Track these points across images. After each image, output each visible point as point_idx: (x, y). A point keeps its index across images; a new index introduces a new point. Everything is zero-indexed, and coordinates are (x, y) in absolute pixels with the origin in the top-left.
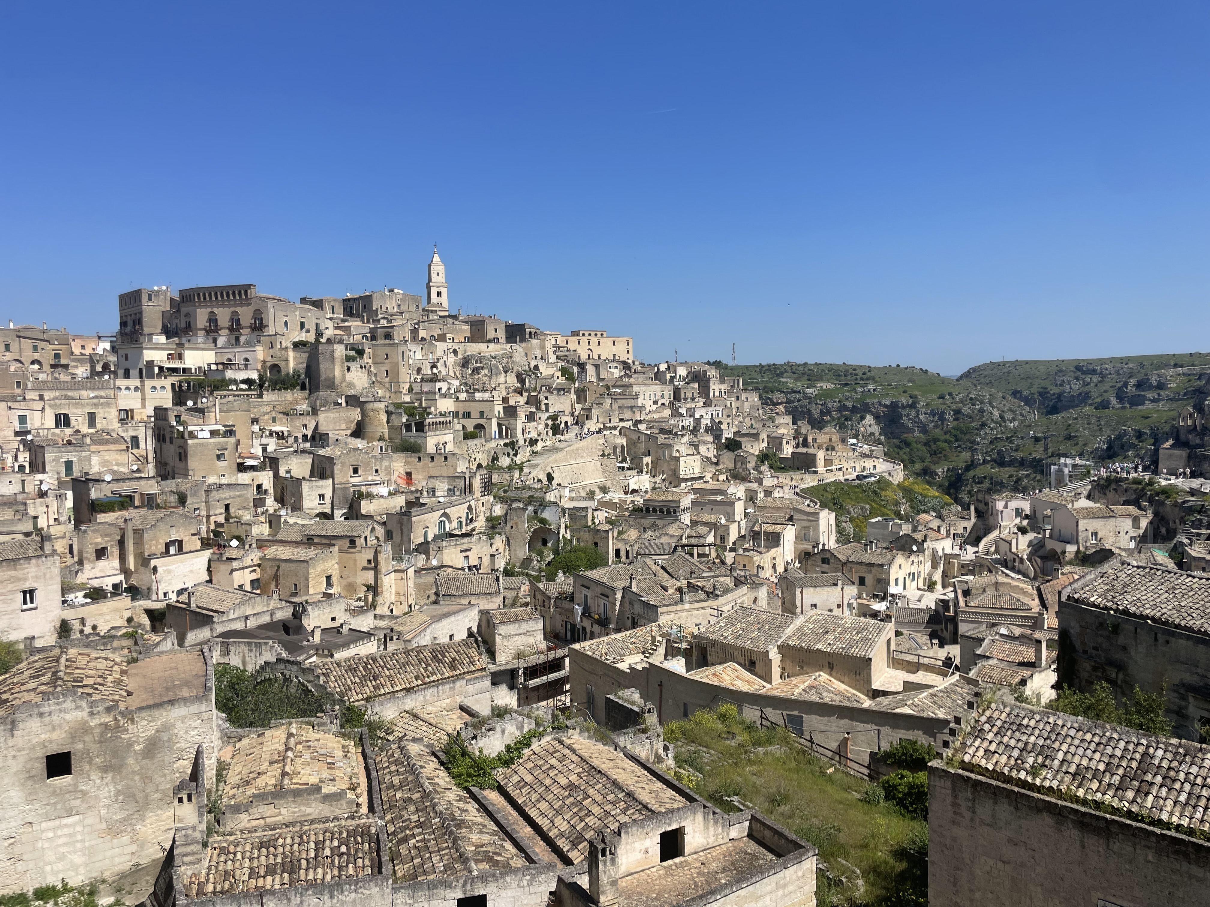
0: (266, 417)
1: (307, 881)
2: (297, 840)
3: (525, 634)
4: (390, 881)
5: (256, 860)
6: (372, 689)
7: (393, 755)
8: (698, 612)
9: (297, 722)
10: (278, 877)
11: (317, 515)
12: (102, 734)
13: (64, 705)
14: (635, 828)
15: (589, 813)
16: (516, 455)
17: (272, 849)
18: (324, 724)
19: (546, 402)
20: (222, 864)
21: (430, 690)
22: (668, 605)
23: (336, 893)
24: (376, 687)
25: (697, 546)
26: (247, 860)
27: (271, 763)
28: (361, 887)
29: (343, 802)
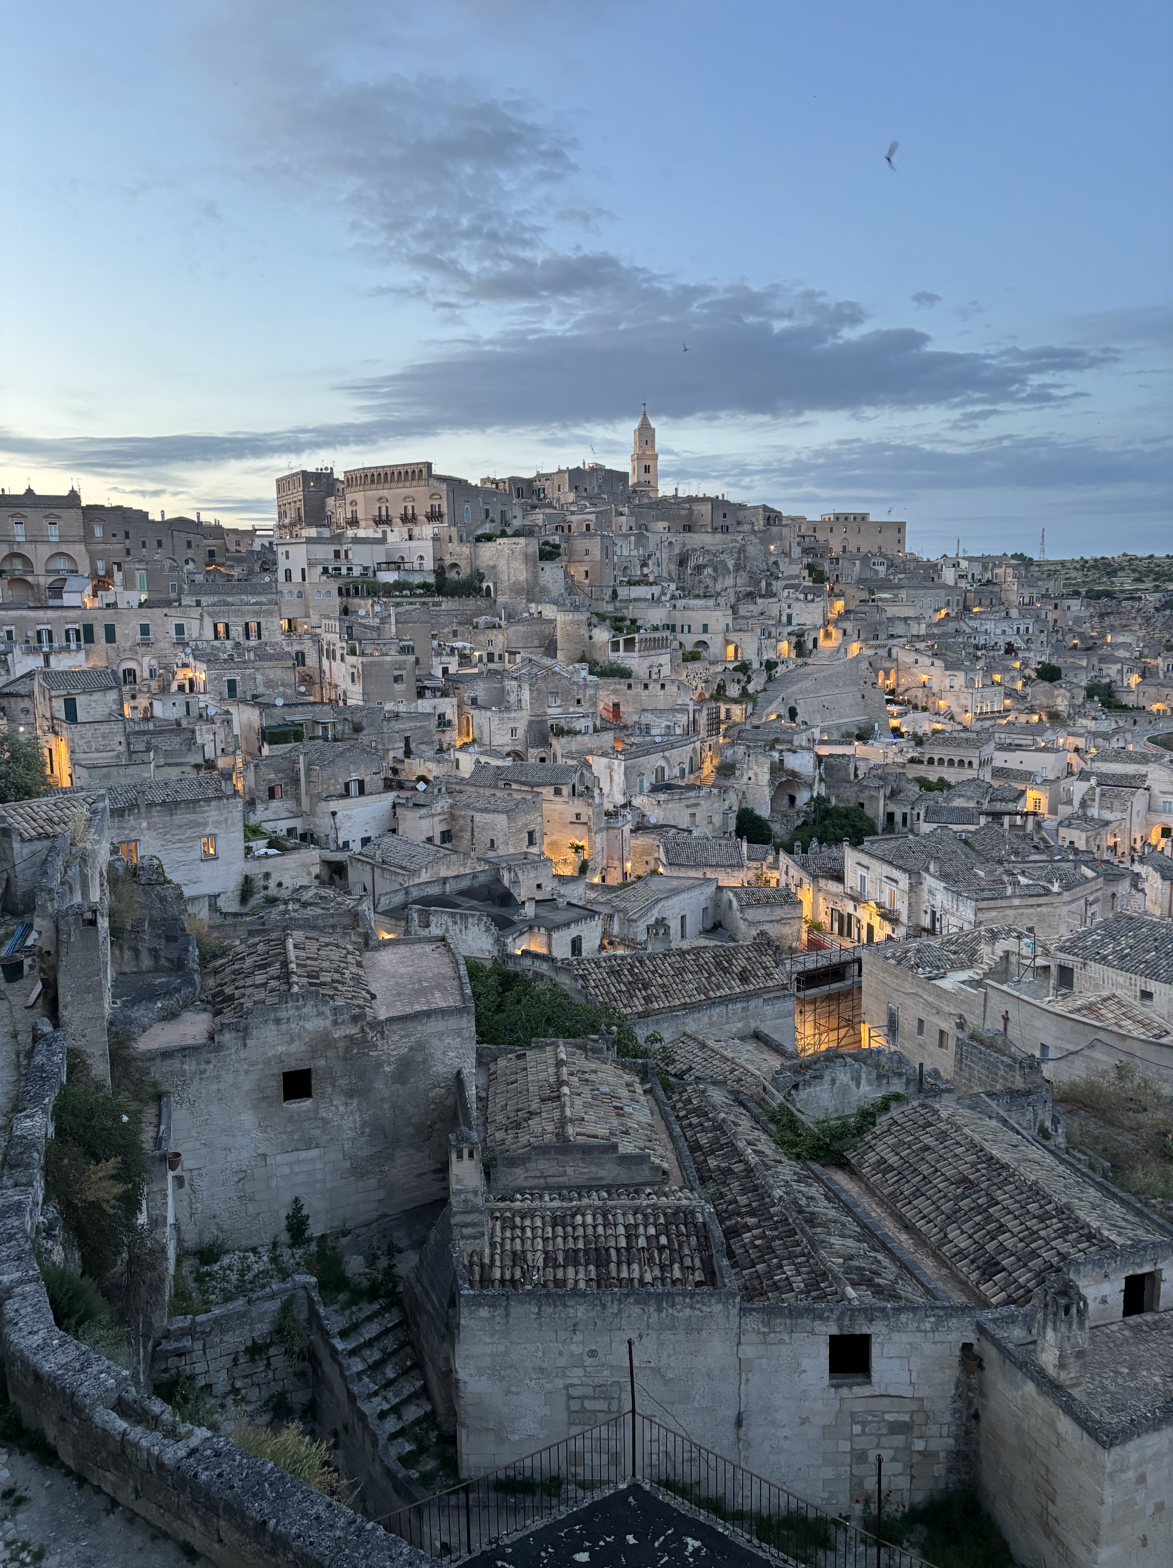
0: (446, 630)
1: (620, 1280)
2: (600, 1220)
3: (778, 921)
4: (738, 1299)
5: (551, 1242)
6: (643, 1002)
7: (689, 1101)
8: (1031, 911)
9: (565, 1044)
10: (581, 1269)
11: (508, 755)
12: (347, 1049)
13: (305, 1010)
14: (1090, 1267)
15: (1002, 1229)
16: (749, 681)
17: (569, 1229)
18: (600, 1051)
19: (789, 611)
20: (508, 1241)
21: (717, 1010)
22: (989, 899)
23: (665, 1305)
24: (648, 1000)
25: (1009, 814)
26: (539, 1240)
27: (543, 1100)
28: (698, 1302)
29: (646, 1167)
